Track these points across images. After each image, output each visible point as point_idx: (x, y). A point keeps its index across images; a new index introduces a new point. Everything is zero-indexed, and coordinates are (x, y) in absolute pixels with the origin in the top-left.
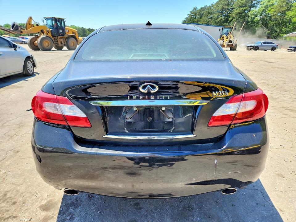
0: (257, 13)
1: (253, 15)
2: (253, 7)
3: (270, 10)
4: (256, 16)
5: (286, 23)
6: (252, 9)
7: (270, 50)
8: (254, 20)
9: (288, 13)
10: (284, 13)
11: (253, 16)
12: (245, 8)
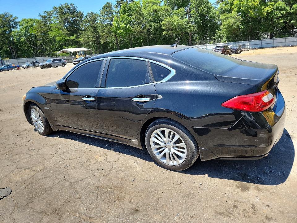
0: (20, 33)
1: (17, 35)
2: (13, 27)
3: (32, 31)
4: (20, 36)
5: (51, 42)
6: (13, 30)
7: (62, 66)
8: (21, 41)
9: (50, 33)
10: (46, 34)
11: (18, 37)
12: (4, 29)
